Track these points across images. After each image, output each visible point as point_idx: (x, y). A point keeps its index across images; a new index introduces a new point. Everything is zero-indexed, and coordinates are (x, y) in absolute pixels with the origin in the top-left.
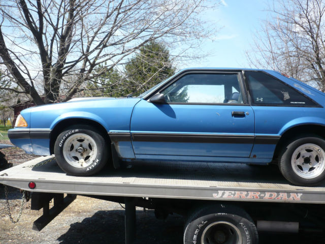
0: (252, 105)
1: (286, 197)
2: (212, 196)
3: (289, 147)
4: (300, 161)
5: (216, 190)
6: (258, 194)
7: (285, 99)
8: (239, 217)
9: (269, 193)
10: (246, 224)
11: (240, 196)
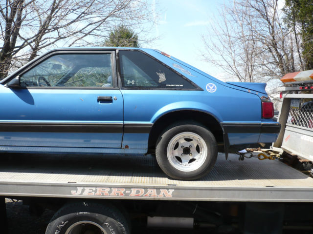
0: (122, 89)
1: (156, 194)
2: (71, 194)
3: (164, 136)
4: (178, 152)
5: (75, 186)
6: (123, 191)
7: (160, 82)
8: (104, 217)
9: (136, 190)
10: (111, 224)
11: (103, 193)
